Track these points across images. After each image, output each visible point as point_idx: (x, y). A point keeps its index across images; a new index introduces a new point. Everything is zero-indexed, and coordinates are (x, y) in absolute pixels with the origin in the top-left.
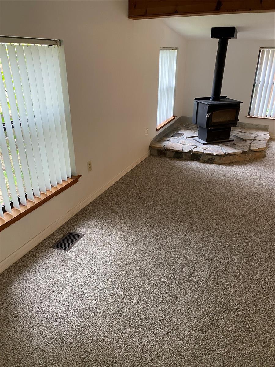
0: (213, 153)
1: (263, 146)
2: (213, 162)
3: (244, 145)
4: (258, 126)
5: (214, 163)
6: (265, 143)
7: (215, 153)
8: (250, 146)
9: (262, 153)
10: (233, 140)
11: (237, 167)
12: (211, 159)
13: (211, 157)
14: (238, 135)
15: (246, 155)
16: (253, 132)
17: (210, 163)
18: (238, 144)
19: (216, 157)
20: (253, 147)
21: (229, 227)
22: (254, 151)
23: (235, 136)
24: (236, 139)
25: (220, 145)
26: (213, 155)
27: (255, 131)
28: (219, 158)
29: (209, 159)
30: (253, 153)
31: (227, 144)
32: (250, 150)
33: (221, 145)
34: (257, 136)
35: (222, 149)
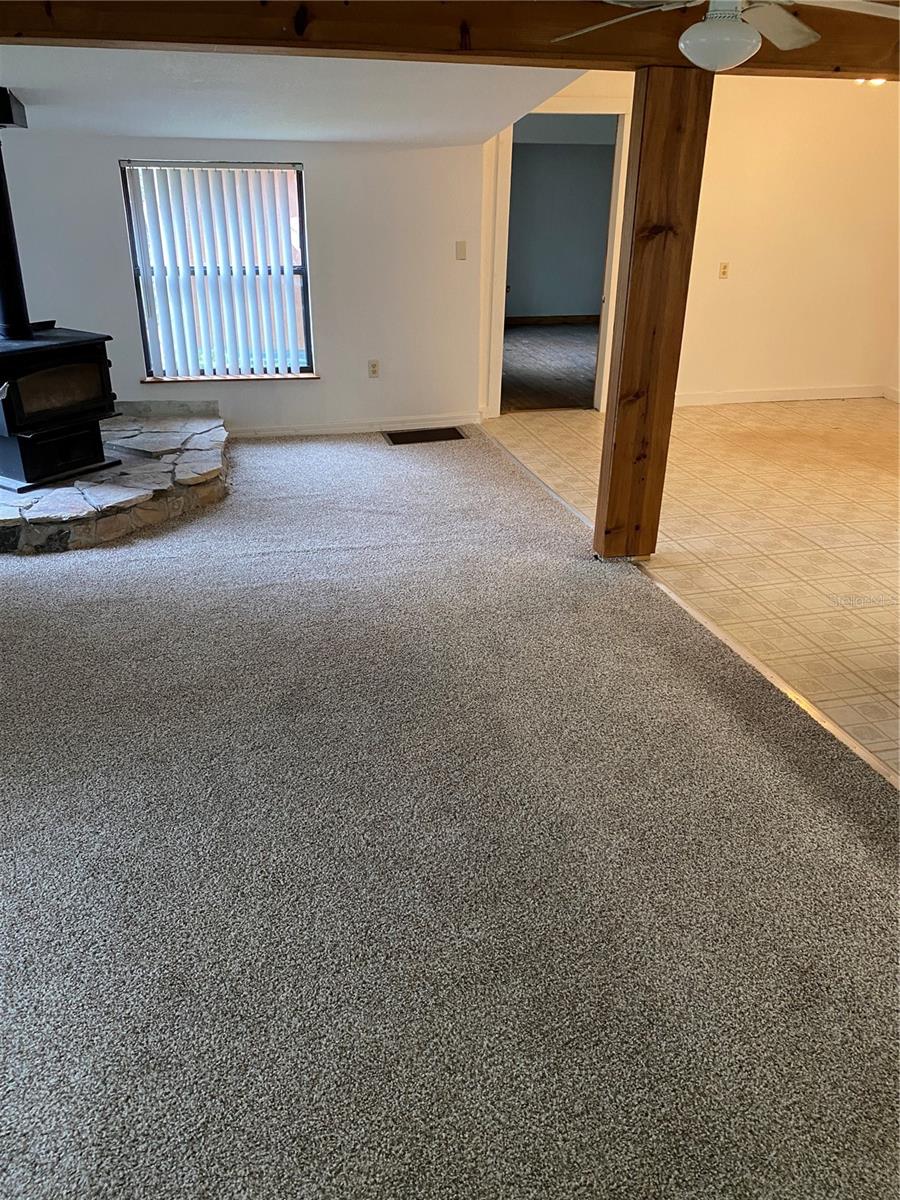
0: (59, 515)
1: (212, 464)
2: (68, 544)
3: (155, 470)
4: (185, 408)
5: (70, 545)
6: (217, 455)
7: (66, 515)
8: (172, 472)
9: (216, 488)
10: (119, 463)
11: (150, 543)
12: (55, 537)
13: (53, 529)
14: (132, 443)
15: (168, 503)
16: (177, 426)
17: (57, 551)
18: (134, 471)
19: (71, 526)
20: (185, 474)
21: (151, 739)
22: (190, 486)
23: (123, 447)
24: (128, 456)
25: (77, 483)
26: (59, 522)
27: (181, 424)
28: (83, 526)
29: (50, 538)
30: (188, 492)
31: (102, 476)
32: (175, 483)
33: (80, 485)
34: (189, 438)
35: (87, 495)
